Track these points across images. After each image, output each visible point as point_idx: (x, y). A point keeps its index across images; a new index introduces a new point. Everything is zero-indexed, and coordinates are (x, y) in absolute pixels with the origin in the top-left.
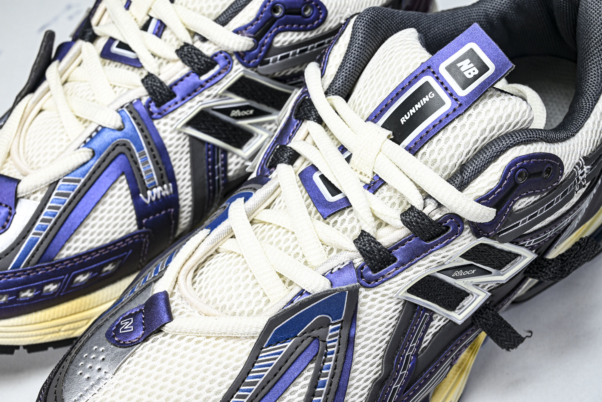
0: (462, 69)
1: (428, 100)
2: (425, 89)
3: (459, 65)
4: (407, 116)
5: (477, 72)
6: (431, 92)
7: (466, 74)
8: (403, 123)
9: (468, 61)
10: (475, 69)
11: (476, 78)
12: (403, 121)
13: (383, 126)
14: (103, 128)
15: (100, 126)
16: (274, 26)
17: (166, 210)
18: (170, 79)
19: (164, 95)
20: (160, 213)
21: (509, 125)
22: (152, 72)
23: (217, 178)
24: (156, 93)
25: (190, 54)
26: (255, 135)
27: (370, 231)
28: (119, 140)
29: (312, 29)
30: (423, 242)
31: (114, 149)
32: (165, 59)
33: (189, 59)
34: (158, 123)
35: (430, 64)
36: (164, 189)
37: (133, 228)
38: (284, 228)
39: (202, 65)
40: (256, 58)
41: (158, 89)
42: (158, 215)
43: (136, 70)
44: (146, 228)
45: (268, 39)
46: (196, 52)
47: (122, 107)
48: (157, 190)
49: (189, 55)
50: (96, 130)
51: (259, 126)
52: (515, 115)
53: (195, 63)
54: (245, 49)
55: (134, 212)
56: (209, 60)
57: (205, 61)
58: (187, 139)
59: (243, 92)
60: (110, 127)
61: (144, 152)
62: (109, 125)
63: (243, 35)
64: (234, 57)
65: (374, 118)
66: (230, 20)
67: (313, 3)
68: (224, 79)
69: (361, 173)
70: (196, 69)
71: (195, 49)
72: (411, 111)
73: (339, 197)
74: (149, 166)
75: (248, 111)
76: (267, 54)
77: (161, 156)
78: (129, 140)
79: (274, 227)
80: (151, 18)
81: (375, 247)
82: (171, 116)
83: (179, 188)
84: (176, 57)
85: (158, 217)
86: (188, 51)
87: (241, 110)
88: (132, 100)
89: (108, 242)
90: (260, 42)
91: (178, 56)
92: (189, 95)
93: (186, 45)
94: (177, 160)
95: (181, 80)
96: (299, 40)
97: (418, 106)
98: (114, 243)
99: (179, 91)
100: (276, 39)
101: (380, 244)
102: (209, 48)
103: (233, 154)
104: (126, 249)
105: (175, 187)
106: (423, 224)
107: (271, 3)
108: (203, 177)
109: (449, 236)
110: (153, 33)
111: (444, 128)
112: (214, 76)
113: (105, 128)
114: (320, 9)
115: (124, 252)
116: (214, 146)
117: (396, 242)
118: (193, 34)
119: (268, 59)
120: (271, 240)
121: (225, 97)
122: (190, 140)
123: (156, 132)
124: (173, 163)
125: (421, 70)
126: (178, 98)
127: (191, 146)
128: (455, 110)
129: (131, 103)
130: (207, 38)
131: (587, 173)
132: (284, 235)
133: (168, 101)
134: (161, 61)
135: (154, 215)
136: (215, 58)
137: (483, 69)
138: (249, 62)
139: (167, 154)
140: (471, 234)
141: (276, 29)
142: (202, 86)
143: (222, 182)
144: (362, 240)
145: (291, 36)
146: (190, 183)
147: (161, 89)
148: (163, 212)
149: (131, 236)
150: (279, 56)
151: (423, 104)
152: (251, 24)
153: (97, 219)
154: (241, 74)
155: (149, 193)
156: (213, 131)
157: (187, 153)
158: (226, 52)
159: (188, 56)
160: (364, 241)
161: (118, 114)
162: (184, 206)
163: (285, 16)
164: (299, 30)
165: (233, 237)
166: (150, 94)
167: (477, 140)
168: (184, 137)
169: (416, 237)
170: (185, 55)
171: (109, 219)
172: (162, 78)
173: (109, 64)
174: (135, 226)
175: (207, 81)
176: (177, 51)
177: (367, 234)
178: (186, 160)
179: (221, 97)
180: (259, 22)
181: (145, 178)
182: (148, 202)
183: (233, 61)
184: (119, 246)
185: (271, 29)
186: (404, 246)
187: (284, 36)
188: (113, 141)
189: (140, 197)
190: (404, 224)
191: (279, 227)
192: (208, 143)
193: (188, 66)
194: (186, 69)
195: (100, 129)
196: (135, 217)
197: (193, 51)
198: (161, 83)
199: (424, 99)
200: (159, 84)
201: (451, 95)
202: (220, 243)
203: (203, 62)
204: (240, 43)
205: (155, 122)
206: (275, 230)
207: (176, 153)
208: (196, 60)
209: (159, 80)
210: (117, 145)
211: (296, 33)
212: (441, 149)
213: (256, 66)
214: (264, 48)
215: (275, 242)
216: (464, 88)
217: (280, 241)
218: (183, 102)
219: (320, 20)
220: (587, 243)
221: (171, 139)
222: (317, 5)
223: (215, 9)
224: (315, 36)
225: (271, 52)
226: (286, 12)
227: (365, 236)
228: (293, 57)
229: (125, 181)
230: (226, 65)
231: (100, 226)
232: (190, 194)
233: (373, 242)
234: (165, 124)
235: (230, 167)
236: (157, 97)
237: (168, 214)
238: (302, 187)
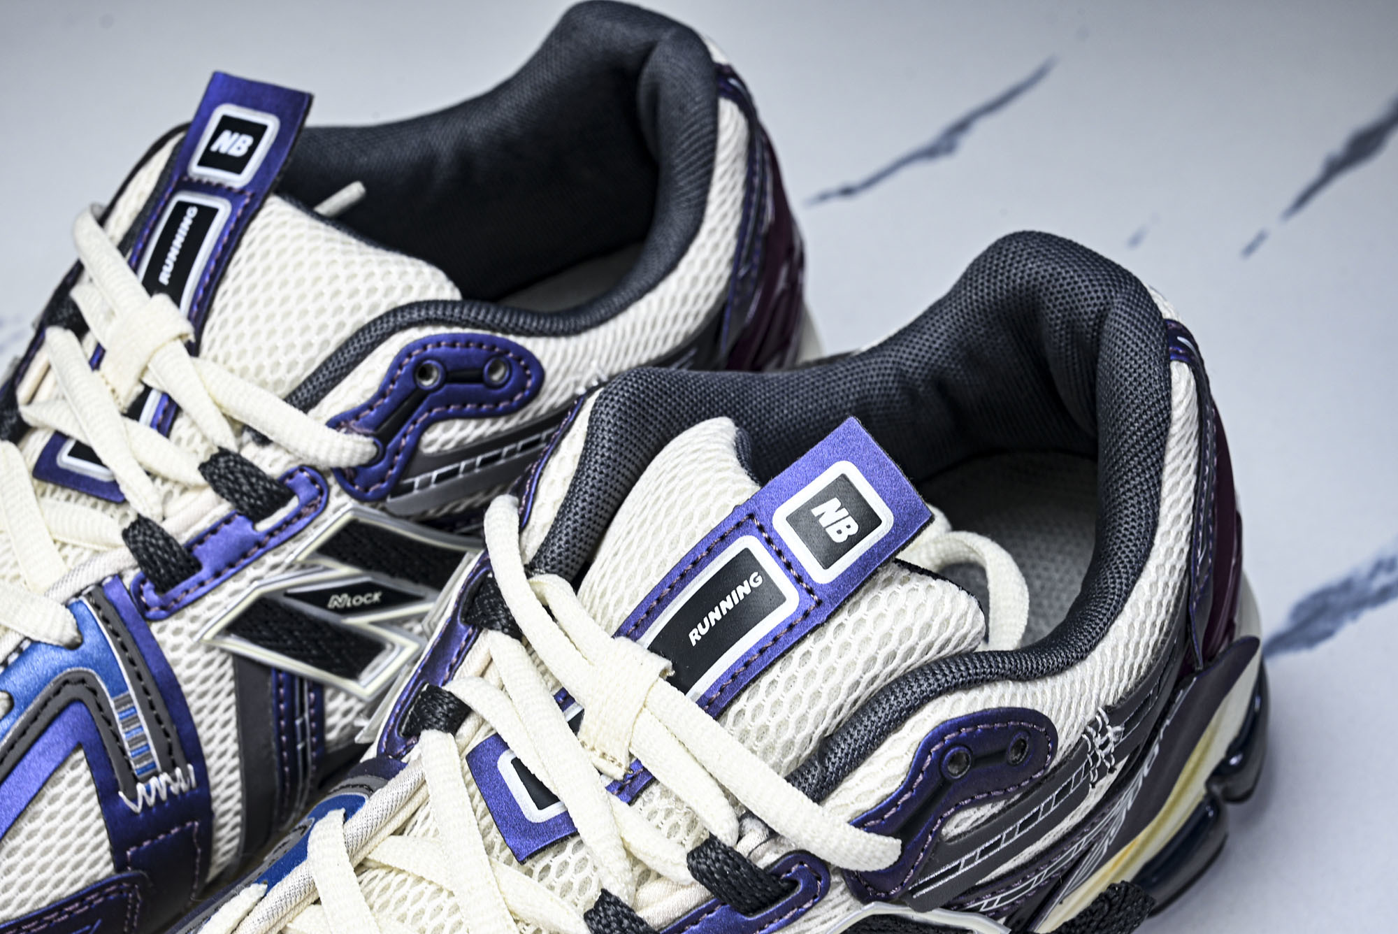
0: (823, 522)
1: (748, 591)
2: (743, 565)
3: (816, 511)
4: (704, 626)
5: (854, 529)
6: (755, 574)
7: (832, 532)
8: (694, 643)
9: (835, 503)
10: (850, 521)
11: (852, 541)
12: (694, 637)
13: (652, 649)
14: (35, 644)
15: (26, 638)
16: (420, 408)
17: (182, 824)
18: (187, 529)
19: (174, 565)
20: (167, 832)
21: (930, 647)
22: (146, 514)
23: (300, 747)
24: (155, 563)
25: (232, 473)
26: (389, 646)
27: (620, 892)
28: (69, 670)
29: (509, 412)
30: (739, 916)
31: (57, 692)
32: (176, 482)
33: (231, 485)
34: (161, 630)
35: (753, 507)
36: (174, 779)
37: (105, 869)
38: (431, 883)
39: (260, 498)
40: (383, 481)
41: (159, 553)
42: (161, 837)
43: (112, 507)
44: (134, 868)
45: (408, 438)
46: (246, 469)
47: (77, 595)
48: (159, 782)
49: (230, 476)
50: (18, 649)
51: (396, 628)
52: (942, 624)
53: (243, 494)
54: (354, 463)
55: (104, 834)
56: (275, 487)
57: (264, 488)
58: (229, 662)
59: (355, 554)
60: (49, 641)
61: (129, 695)
62: (48, 637)
63: (349, 431)
64: (331, 480)
65: (631, 629)
66: (323, 397)
67: (511, 355)
68: (311, 528)
69: (604, 754)
70: (246, 508)
71: (244, 462)
72: (711, 615)
73: (553, 811)
74: (141, 727)
75: (369, 595)
76: (406, 471)
77: (167, 704)
78: (92, 671)
79: (410, 880)
80: (148, 389)
81: (632, 929)
82: (190, 612)
83: (211, 774)
84: (199, 479)
85: (163, 841)
86: (227, 467)
87: (352, 595)
88: (101, 578)
89: (44, 904)
90: (390, 445)
91: (205, 478)
92: (231, 565)
93: (223, 452)
94: (206, 711)
95: (213, 530)
96: (480, 437)
97: (727, 605)
98: (58, 907)
99: (208, 556)
100: (427, 437)
101: (642, 922)
102: (275, 460)
103: (338, 690)
104: (87, 918)
105: (202, 773)
106: (736, 878)
107: (413, 359)
108: (269, 745)
109: (799, 902)
110: (152, 425)
111: (782, 655)
112: (287, 522)
113: (39, 642)
114: (526, 368)
115: (84, 926)
116: (291, 676)
117: (680, 918)
118: (241, 428)
119: (409, 481)
120: (401, 910)
121: (313, 566)
122: (234, 665)
123: (156, 648)
124: (196, 719)
125: (735, 522)
126: (204, 573)
127: (237, 677)
128: (806, 615)
129: (99, 584)
130: (270, 437)
131: (1115, 743)
132: (431, 899)
133: (185, 578)
134: (168, 486)
135: (153, 838)
136: (288, 481)
137: (869, 521)
138: (367, 490)
139: (182, 698)
140: (847, 895)
141: (426, 415)
142: (259, 544)
143: (311, 755)
144: (602, 915)
145: (462, 429)
146: (236, 761)
147: (166, 552)
148: (174, 831)
149: (98, 888)
150: (435, 474)
151: (737, 602)
152: (369, 406)
153: (19, 854)
154: (348, 517)
155: (140, 788)
156: (289, 643)
157: (229, 694)
158: (313, 468)
159: (228, 479)
160: (606, 915)
161: (68, 611)
162: (224, 814)
163: (446, 387)
164: (479, 416)
165: (317, 902)
166: (141, 563)
167: (857, 683)
168: (222, 657)
169: (724, 904)
170: (220, 476)
171: (46, 852)
172: (169, 527)
173: (53, 492)
174: (107, 864)
175: (271, 533)
176: (203, 467)
177: (612, 900)
178: (227, 709)
179: (303, 567)
180: (386, 400)
181: (129, 754)
182: (138, 808)
183: (329, 488)
184: (70, 913)
185: (415, 415)
186: (697, 927)
187: (446, 430)
188: (55, 674)
189: (120, 798)
190: (695, 876)
191: (421, 879)
192: (278, 671)
193: (228, 500)
194: (224, 508)
195: (26, 645)
196: (107, 844)
197: (239, 466)
198: (168, 539)
199: (739, 588)
200: (161, 542)
201: (798, 580)
202: (289, 917)
203: (261, 492)
204: (343, 449)
205: (154, 627)
206: (412, 887)
207: (202, 695)
208: (246, 488)
209: (162, 532)
210: (66, 682)
211: (473, 423)
212: (778, 703)
213: (383, 499)
214: (398, 458)
215: (410, 915)
216: (827, 564)
217: (422, 912)
218: (217, 581)
219: (527, 393)
220: (1126, 895)
221: (190, 665)
222: (519, 360)
223: (289, 372)
224: (517, 426)
225: (417, 464)
226: (448, 378)
227: (609, 903)
228: (467, 475)
229: (84, 764)
230: (315, 498)
231: (26, 870)
232: (238, 785)
233: (627, 917)
234: (177, 632)
235: (330, 721)
236: (158, 571)
237: (186, 835)
238: (474, 787)
